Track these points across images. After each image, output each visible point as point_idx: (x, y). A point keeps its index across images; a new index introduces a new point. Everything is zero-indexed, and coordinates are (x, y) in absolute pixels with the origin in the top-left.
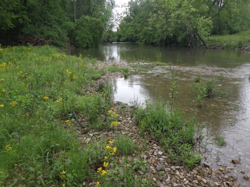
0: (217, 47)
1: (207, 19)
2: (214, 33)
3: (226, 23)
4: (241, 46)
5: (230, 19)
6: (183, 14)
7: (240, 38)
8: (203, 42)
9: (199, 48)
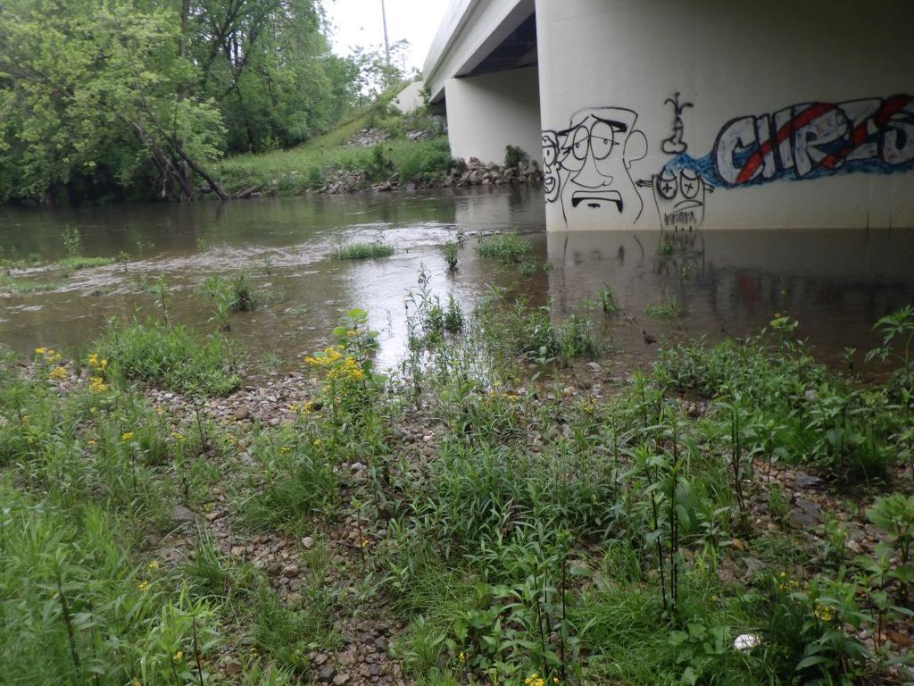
0: (253, 191)
2: (235, 147)
3: (266, 114)
4: (319, 182)
5: (275, 103)
7: (312, 160)
8: (205, 181)
9: (200, 199)
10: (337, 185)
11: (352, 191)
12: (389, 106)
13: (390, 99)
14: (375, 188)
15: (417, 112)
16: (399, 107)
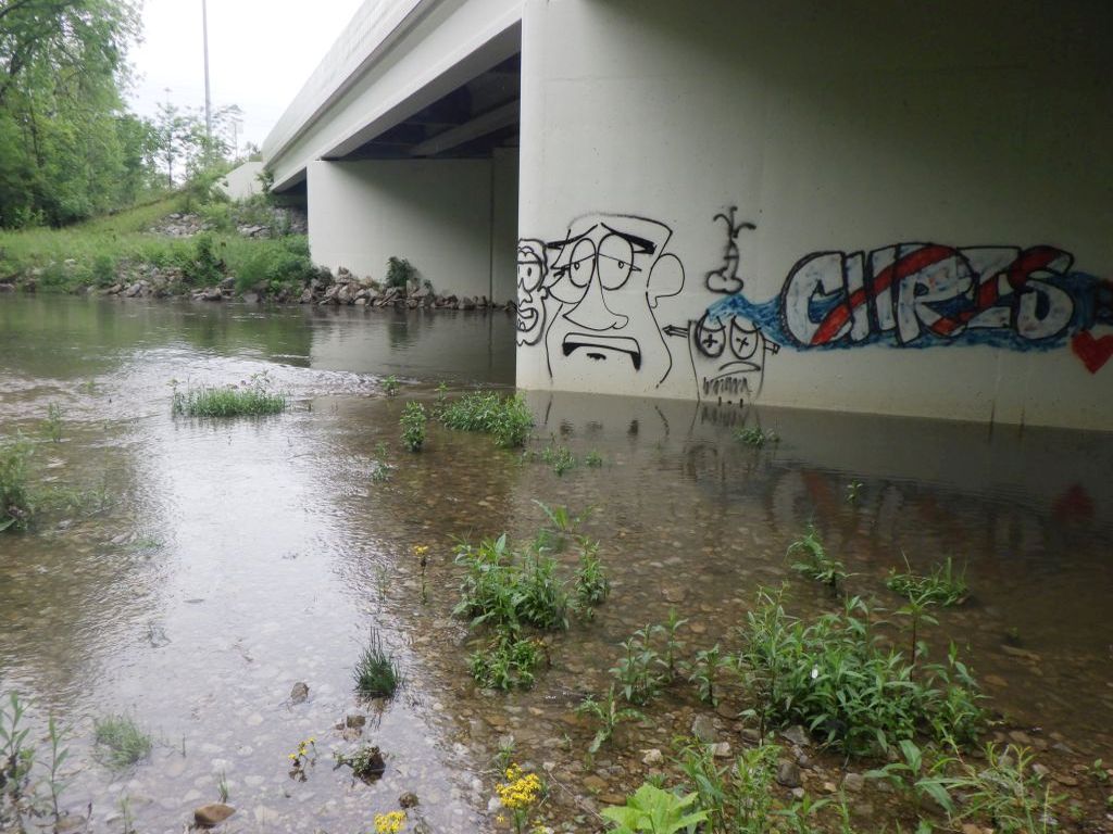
4: (111, 279)
5: (41, 163)
10: (137, 285)
11: (160, 296)
12: (212, 188)
13: (215, 179)
14: (197, 295)
15: (253, 201)
16: (226, 191)
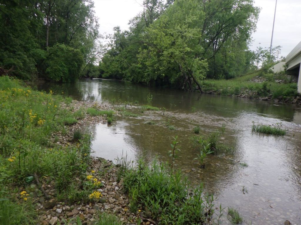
0: (213, 92)
1: (202, 60)
2: (209, 76)
3: (222, 67)
4: (238, 93)
5: (226, 63)
6: (177, 53)
7: (237, 85)
8: (197, 86)
9: (194, 91)
10: (245, 95)
11: (251, 98)
12: (269, 69)
13: (270, 67)
14: (261, 98)
15: (281, 73)
16: (273, 70)
